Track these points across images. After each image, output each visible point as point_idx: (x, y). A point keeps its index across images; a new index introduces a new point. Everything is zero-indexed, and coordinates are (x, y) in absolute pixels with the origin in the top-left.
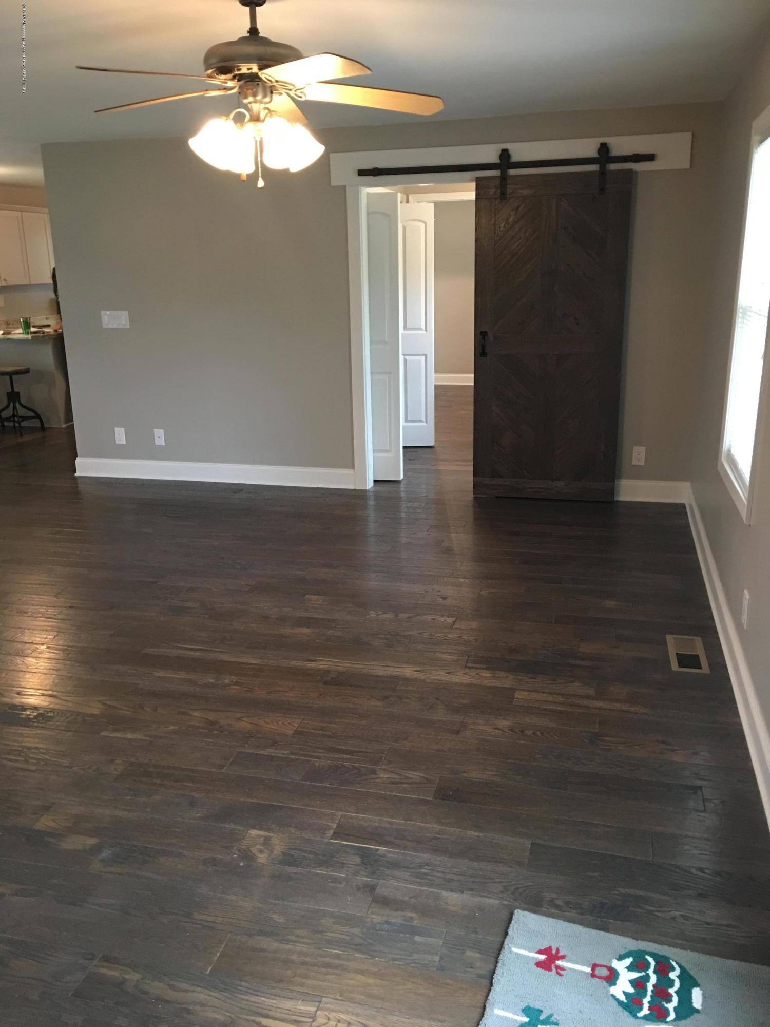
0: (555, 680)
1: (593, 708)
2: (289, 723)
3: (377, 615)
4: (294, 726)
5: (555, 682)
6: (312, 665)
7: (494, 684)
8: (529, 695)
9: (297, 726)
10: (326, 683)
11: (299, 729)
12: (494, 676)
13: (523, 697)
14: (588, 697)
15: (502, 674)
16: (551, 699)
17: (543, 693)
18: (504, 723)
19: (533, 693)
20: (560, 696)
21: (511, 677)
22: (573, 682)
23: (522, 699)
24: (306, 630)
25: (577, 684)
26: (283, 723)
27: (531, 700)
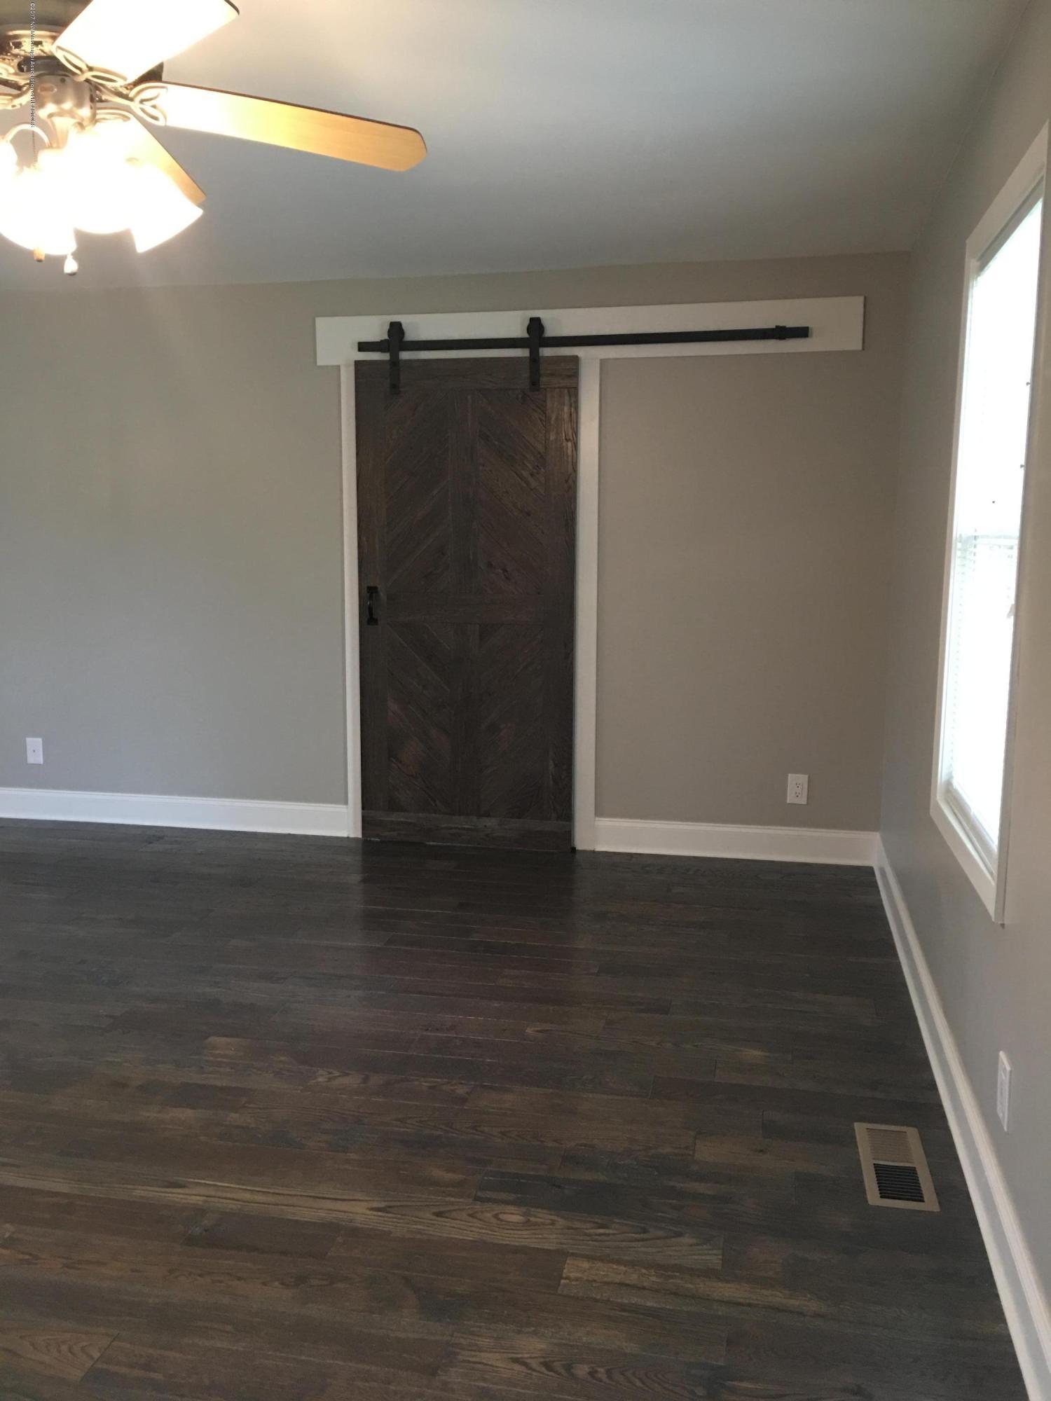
0: (645, 1231)
1: (718, 1301)
2: (83, 1349)
3: (330, 1079)
4: (92, 1358)
5: (645, 1236)
6: (176, 1196)
7: (525, 1242)
8: (591, 1268)
9: (96, 1355)
10: (190, 1241)
11: (99, 1365)
12: (529, 1221)
13: (579, 1275)
14: (708, 1273)
15: (542, 1216)
16: (633, 1278)
17: (619, 1262)
18: (533, 1346)
19: (599, 1264)
20: (653, 1272)
21: (561, 1222)
22: (680, 1235)
23: (577, 1279)
24: (187, 1114)
25: (686, 1240)
26: (70, 1350)
27: (595, 1281)
